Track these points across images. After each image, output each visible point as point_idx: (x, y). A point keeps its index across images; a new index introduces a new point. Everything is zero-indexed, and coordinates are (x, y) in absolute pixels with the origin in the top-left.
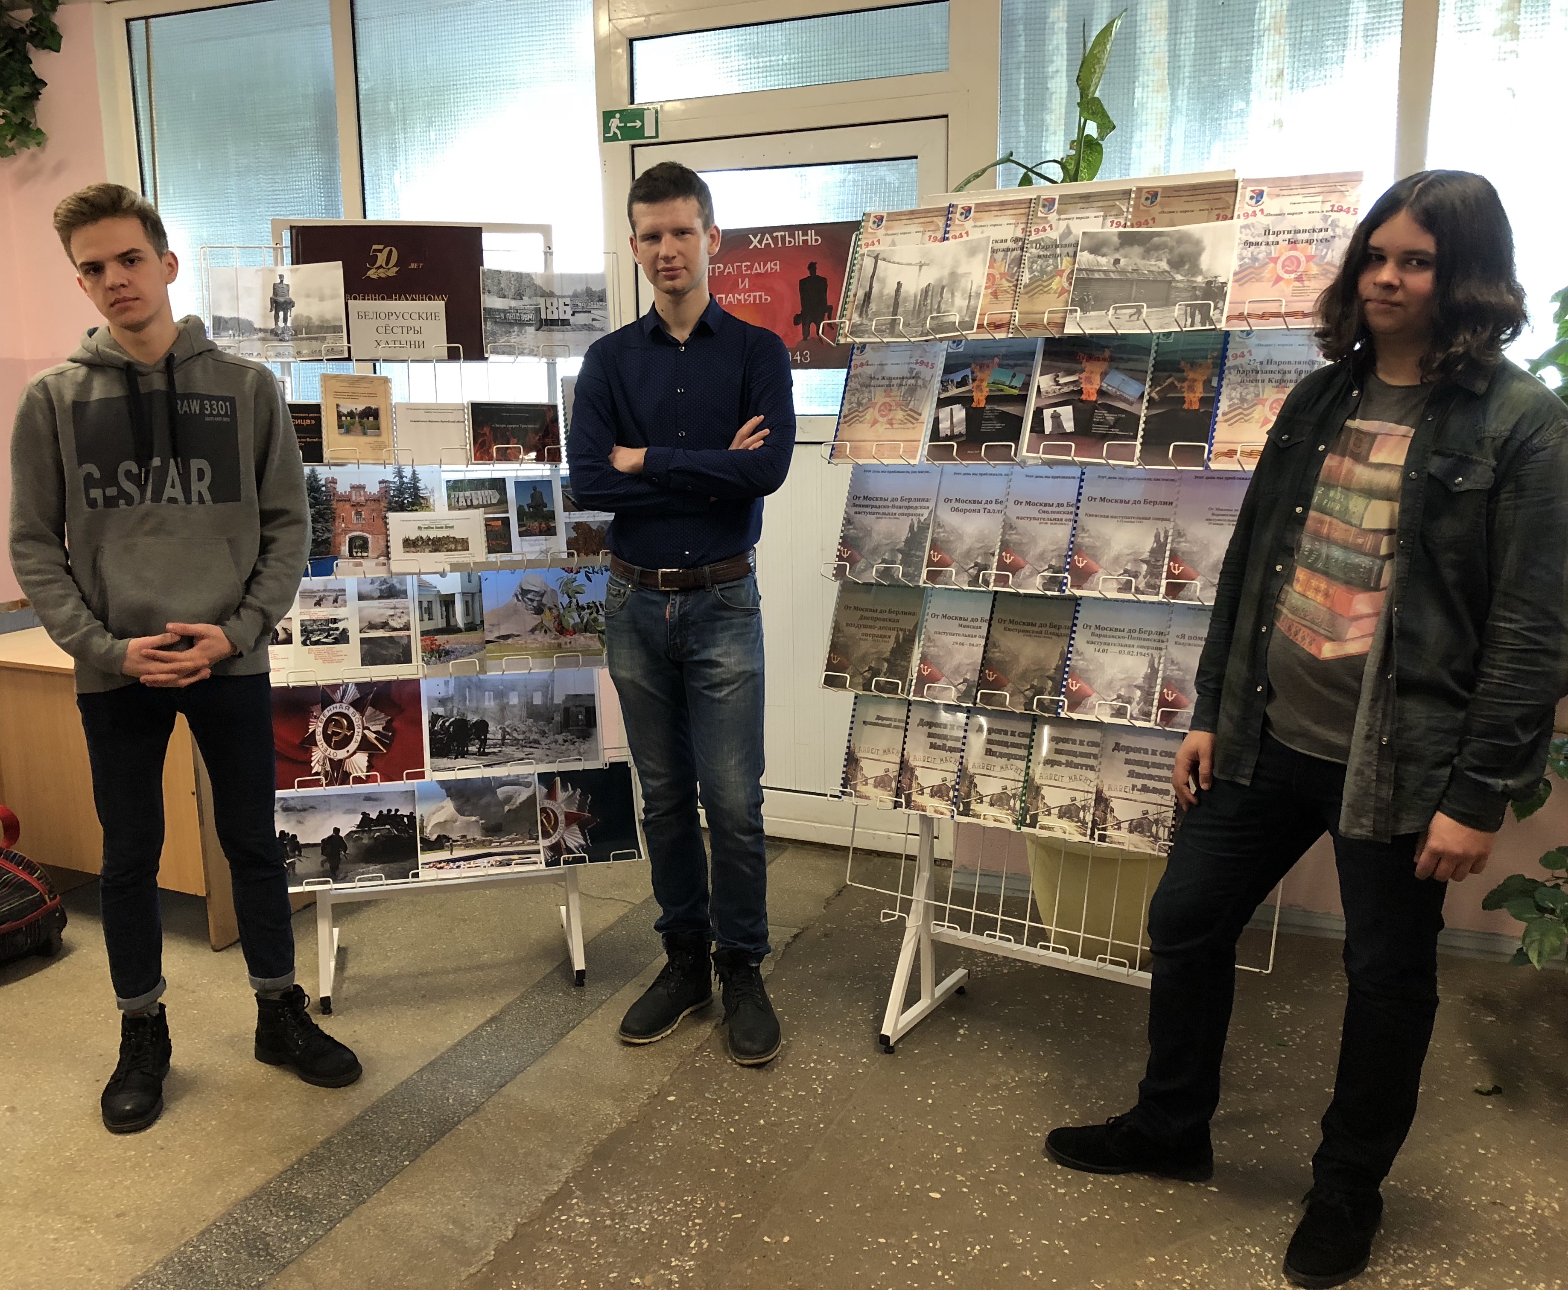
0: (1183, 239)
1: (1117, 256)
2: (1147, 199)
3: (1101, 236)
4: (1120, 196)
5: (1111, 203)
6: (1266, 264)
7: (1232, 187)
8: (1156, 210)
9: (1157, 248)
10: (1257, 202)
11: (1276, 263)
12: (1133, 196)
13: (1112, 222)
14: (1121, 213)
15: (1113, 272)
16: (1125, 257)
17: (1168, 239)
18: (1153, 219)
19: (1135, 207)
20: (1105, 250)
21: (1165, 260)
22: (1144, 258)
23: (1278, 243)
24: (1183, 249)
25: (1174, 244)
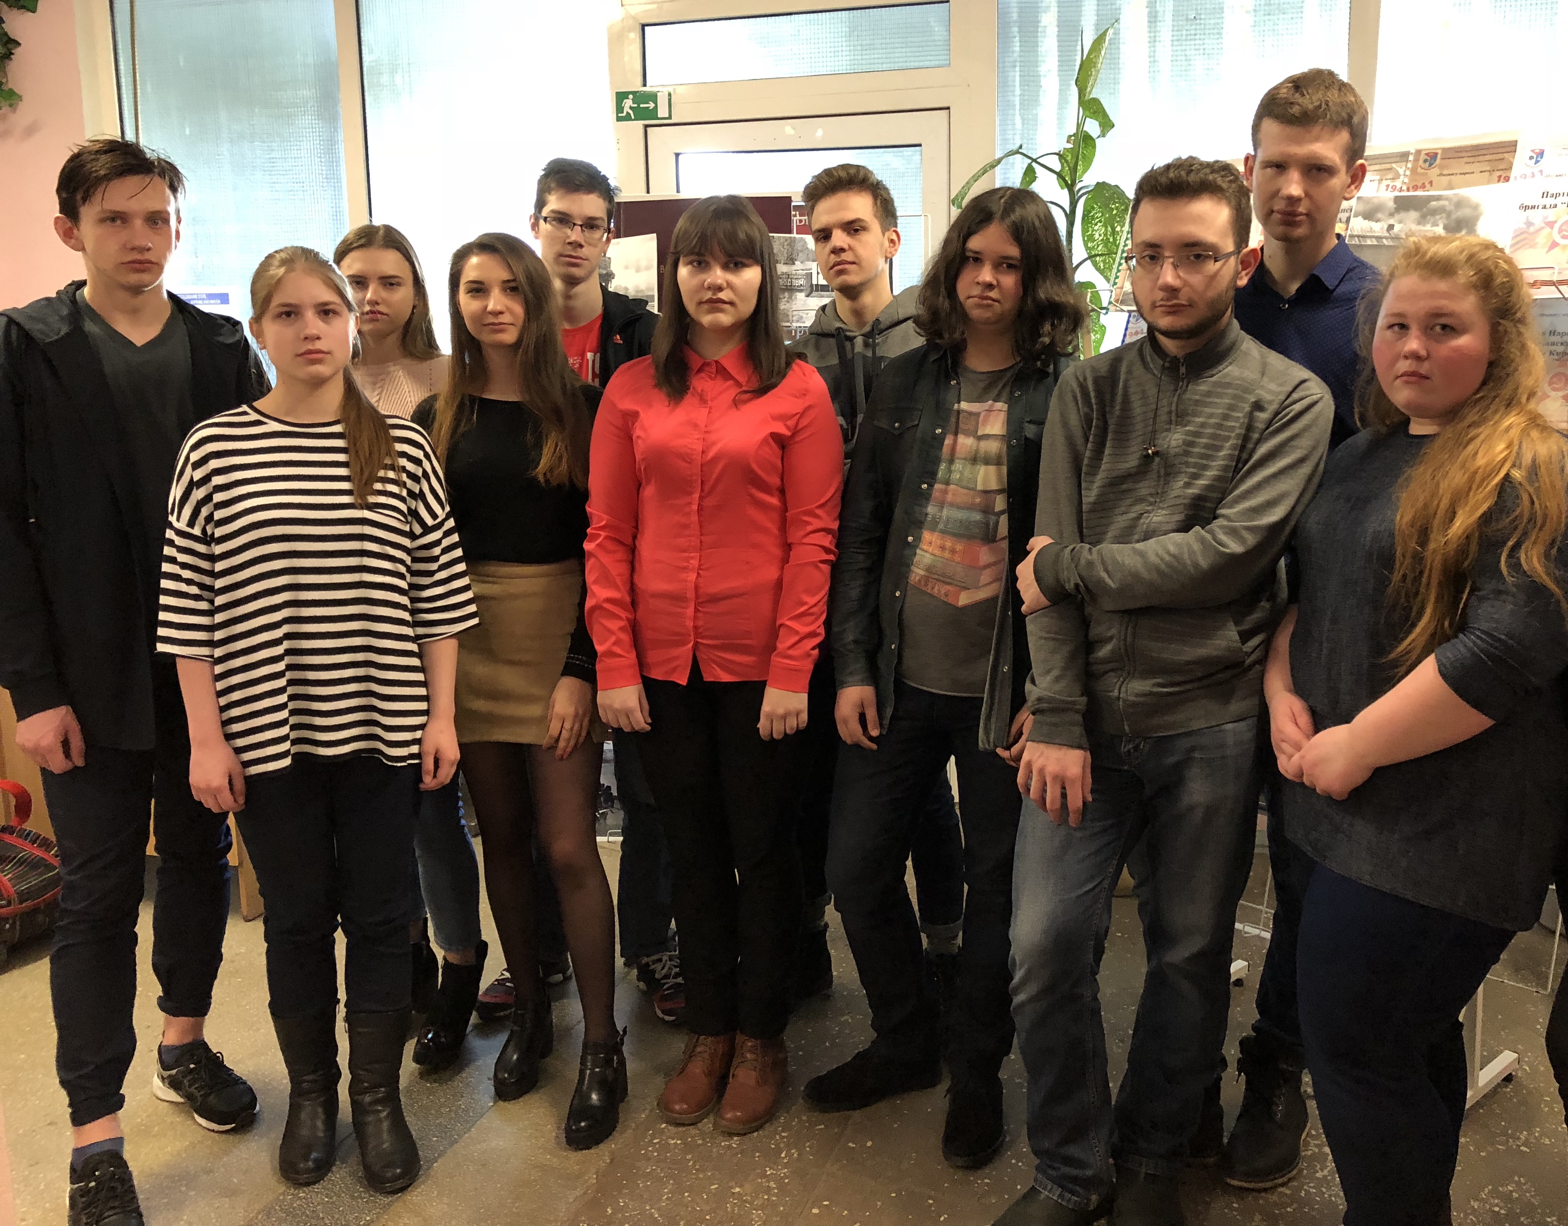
0: (1460, 204)
1: (1391, 222)
2: (1425, 161)
3: (1376, 201)
4: (1398, 159)
5: (1388, 166)
6: (1542, 228)
7: (1511, 147)
8: (1434, 172)
9: (1434, 212)
10: (1537, 162)
11: (1552, 228)
12: (1411, 158)
13: (1388, 186)
14: (1397, 176)
15: (1386, 238)
16: (1400, 222)
17: (1446, 203)
18: (1431, 183)
19: (1414, 171)
20: (1379, 215)
21: (1441, 226)
22: (1419, 223)
23: (1556, 206)
24: (1460, 214)
25: (1452, 208)
